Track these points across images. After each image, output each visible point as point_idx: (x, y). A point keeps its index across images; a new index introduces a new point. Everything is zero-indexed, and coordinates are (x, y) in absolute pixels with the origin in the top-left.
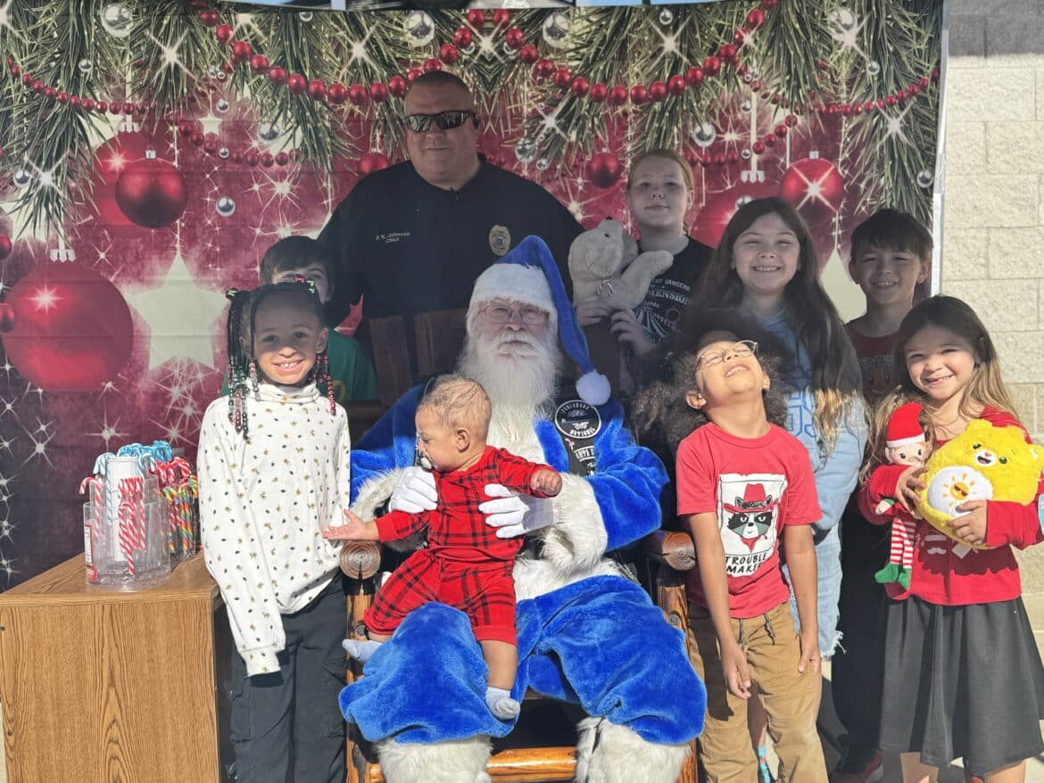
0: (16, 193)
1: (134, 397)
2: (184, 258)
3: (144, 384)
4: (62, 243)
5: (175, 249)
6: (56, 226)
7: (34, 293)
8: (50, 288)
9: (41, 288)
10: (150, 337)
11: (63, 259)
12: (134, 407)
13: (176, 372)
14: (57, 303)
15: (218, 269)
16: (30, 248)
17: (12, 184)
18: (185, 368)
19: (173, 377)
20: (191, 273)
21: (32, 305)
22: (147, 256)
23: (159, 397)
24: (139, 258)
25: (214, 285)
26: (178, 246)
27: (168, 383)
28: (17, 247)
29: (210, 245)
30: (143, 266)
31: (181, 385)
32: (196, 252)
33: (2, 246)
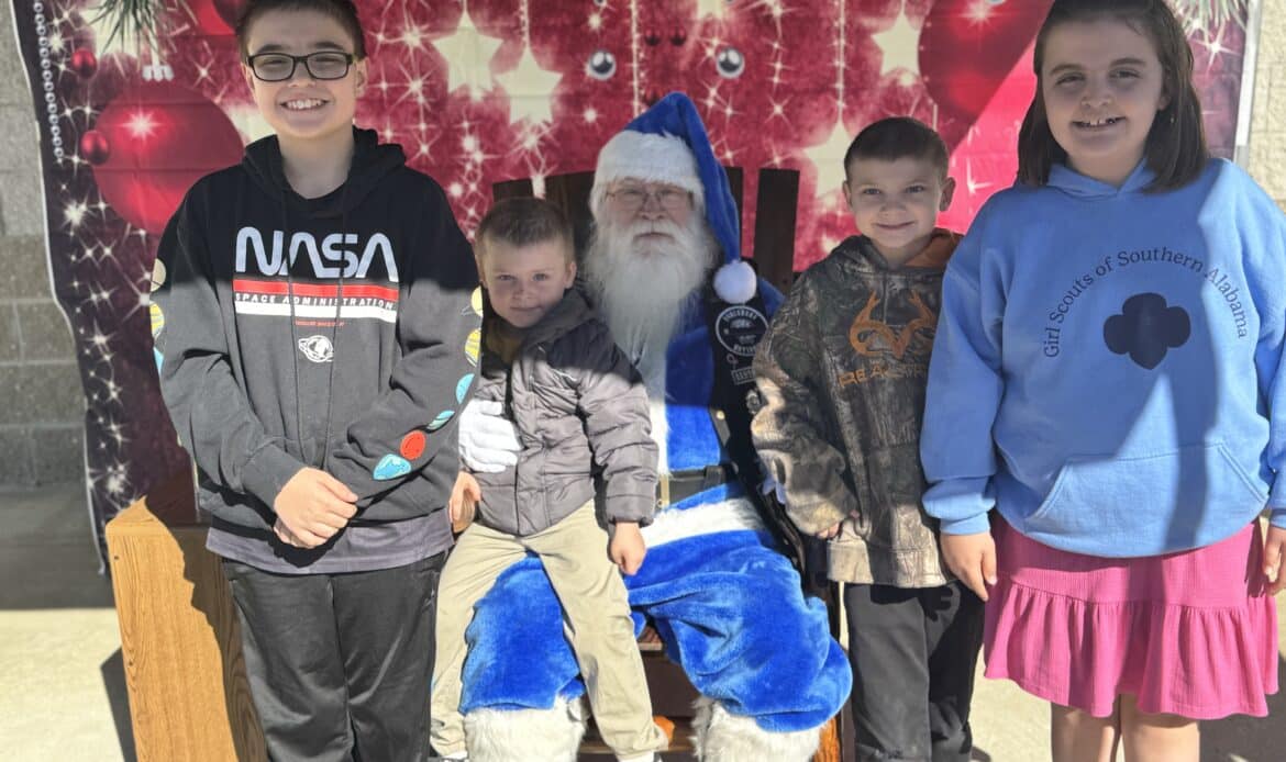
4: (155, 59)
6: (147, 38)
7: (127, 119)
8: (145, 112)
9: (136, 113)
11: (158, 77)
14: (156, 130)
16: (119, 65)
21: (126, 133)
28: (104, 64)
33: (84, 63)
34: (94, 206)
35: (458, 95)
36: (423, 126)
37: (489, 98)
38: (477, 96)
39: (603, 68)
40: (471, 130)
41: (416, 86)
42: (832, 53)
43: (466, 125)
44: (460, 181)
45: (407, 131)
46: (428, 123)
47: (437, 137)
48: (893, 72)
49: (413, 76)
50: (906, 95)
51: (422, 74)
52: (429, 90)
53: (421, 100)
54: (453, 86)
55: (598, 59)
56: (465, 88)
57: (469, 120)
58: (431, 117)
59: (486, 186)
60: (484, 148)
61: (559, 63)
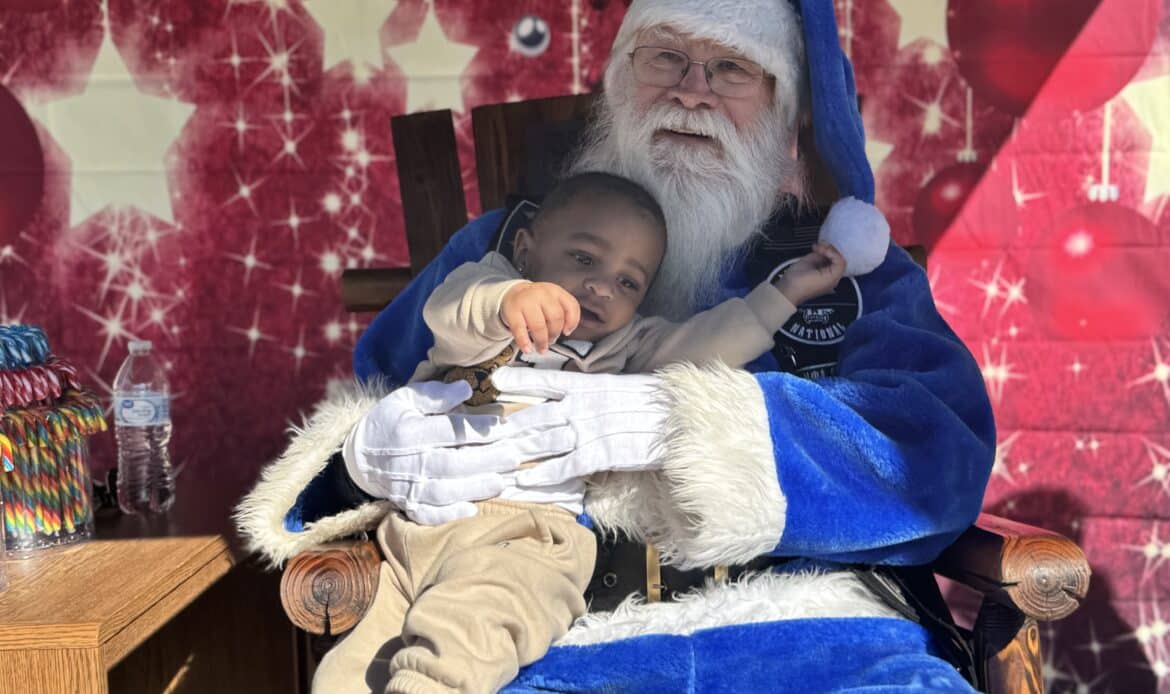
1: (48, 271)
2: (119, 42)
3: (65, 249)
5: (100, 28)
10: (69, 174)
12: (48, 286)
13: (113, 229)
15: (172, 61)
18: (127, 223)
19: (108, 238)
20: (130, 68)
22: (58, 41)
23: (88, 270)
24: (46, 46)
25: (167, 87)
26: (106, 23)
27: (101, 247)
29: (155, 20)
30: (53, 58)
31: (122, 252)
32: (134, 33)
35: (337, 75)
36: (288, 116)
37: (378, 79)
38: (362, 76)
39: (533, 40)
40: (354, 122)
41: (279, 61)
43: (346, 114)
44: (338, 190)
45: (266, 122)
46: (295, 111)
47: (308, 130)
48: (913, 45)
49: (275, 49)
50: (931, 74)
51: (288, 46)
52: (298, 68)
53: (286, 80)
54: (329, 62)
55: (526, 27)
56: (346, 65)
57: (351, 108)
58: (298, 104)
59: (374, 195)
60: (370, 146)
61: (472, 34)
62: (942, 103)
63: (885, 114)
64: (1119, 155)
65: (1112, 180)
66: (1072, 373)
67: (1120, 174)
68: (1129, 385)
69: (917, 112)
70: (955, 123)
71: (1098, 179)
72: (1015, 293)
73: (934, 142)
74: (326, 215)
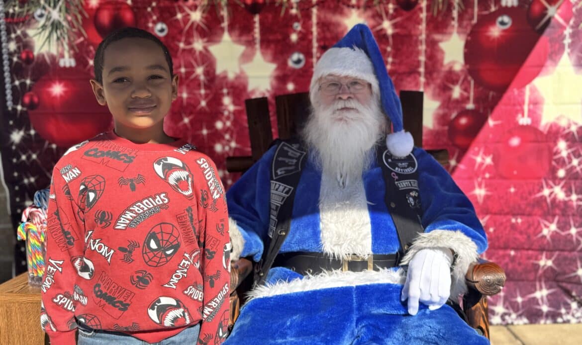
0: (36, 24)
6: (62, 45)
7: (50, 86)
8: (60, 82)
9: (55, 83)
11: (68, 65)
14: (65, 92)
16: (47, 58)
17: (34, 18)
21: (49, 94)
28: (38, 57)
33: (28, 57)
34: (27, 133)
35: (222, 76)
36: (203, 92)
37: (238, 77)
38: (231, 76)
39: (298, 62)
40: (228, 94)
41: (199, 71)
42: (418, 53)
44: (221, 120)
45: (194, 94)
46: (205, 89)
47: (210, 97)
48: (449, 63)
49: (198, 65)
50: (457, 75)
51: (203, 63)
52: (206, 73)
53: (202, 78)
54: (219, 70)
55: (296, 56)
56: (225, 72)
57: (227, 88)
58: (207, 87)
59: (235, 122)
60: (234, 103)
61: (274, 59)
62: (461, 85)
63: (437, 90)
64: (532, 107)
65: (529, 116)
66: (510, 193)
67: (532, 114)
68: (533, 197)
69: (450, 89)
70: (465, 94)
71: (523, 115)
72: (488, 160)
73: (457, 102)
74: (217, 130)
